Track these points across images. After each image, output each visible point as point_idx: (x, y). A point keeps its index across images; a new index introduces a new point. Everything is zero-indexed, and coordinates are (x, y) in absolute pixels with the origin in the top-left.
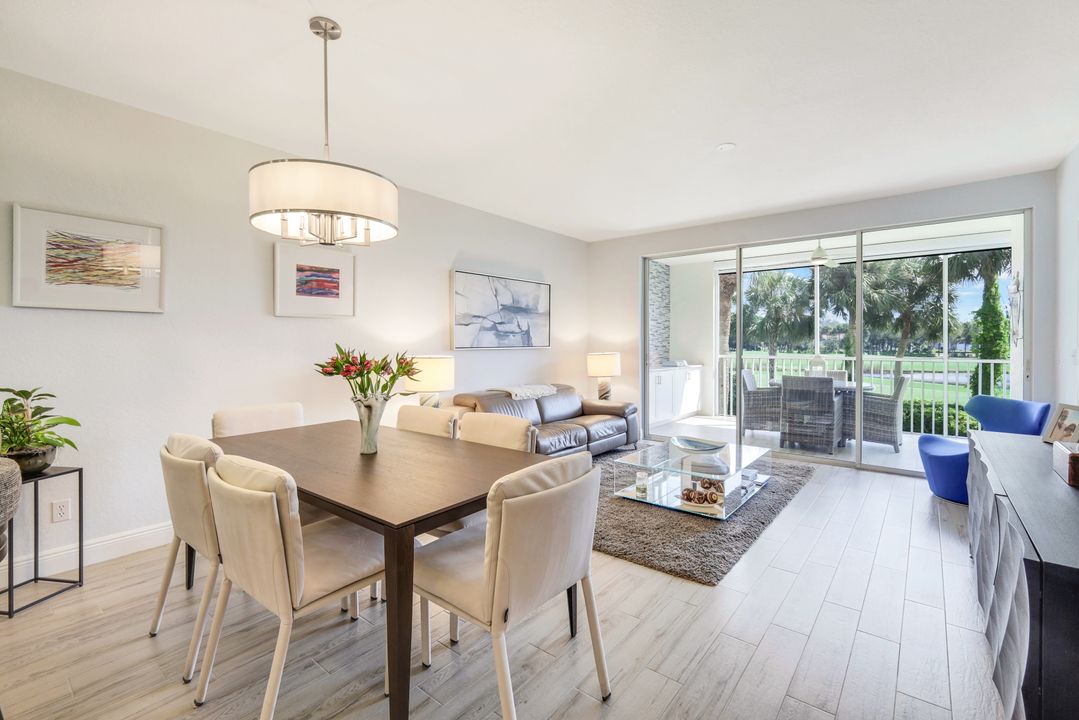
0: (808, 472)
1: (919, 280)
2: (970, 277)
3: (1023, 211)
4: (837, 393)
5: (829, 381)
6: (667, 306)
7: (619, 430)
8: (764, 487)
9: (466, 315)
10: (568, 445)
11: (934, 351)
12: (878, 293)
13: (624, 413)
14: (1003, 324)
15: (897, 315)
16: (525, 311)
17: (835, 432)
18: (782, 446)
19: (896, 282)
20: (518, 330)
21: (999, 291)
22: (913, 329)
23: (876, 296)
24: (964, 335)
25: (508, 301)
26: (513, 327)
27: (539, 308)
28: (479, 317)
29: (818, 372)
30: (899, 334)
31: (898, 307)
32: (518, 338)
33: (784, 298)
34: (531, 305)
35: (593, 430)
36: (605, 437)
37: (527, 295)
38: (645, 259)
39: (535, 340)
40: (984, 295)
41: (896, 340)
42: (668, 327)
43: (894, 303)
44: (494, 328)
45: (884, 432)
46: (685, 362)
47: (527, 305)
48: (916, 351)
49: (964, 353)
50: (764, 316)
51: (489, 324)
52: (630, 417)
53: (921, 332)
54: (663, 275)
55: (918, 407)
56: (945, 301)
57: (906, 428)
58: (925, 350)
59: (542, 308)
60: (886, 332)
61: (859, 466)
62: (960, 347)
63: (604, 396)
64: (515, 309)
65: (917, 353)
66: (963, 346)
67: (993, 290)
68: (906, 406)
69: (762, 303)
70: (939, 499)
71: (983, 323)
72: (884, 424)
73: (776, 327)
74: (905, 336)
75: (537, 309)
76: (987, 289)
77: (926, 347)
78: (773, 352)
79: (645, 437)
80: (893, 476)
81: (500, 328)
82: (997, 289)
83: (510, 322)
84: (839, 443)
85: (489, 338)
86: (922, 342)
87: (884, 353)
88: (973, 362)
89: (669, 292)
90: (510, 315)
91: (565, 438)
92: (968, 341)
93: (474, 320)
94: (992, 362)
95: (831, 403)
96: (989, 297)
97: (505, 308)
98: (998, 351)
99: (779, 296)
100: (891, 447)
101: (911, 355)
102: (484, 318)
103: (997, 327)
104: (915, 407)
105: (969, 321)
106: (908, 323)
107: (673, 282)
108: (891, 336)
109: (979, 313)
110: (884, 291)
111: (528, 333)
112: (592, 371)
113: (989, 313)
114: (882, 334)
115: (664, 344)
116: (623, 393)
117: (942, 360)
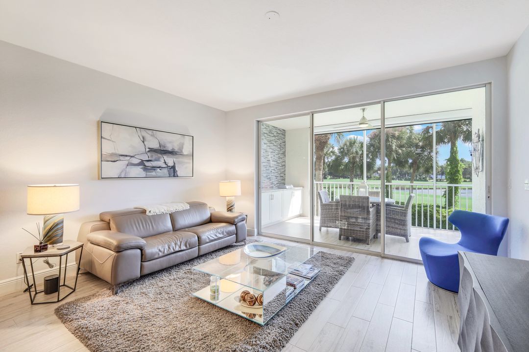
0: (349, 262)
1: (421, 144)
2: (444, 142)
3: (485, 85)
4: (373, 206)
5: (368, 198)
6: (284, 154)
7: (230, 234)
8: (314, 279)
9: (112, 155)
10: (177, 249)
11: (428, 178)
12: (401, 150)
13: (234, 222)
14: (459, 165)
15: (410, 161)
16: (172, 153)
17: (370, 230)
18: (340, 239)
19: (410, 143)
20: (164, 166)
21: (458, 149)
22: (418, 168)
23: (400, 151)
24: (441, 172)
25: (155, 146)
26: (161, 163)
27: (183, 151)
28: (127, 156)
29: (363, 192)
30: (412, 171)
31: (411, 157)
32: (165, 171)
33: (357, 152)
34: (176, 149)
35: (204, 237)
36: (215, 240)
37: (171, 142)
38: (258, 121)
39: (180, 172)
40: (451, 151)
41: (411, 173)
42: (284, 165)
43: (409, 155)
44: (142, 163)
45: (400, 229)
46: (292, 186)
47: (173, 149)
48: (420, 179)
49: (441, 180)
50: (347, 161)
51: (135, 161)
52: (239, 224)
53: (421, 170)
54: (281, 135)
55: (420, 206)
56: (433, 154)
57: (414, 224)
58: (424, 178)
59: (186, 150)
60: (406, 170)
61: (383, 255)
62: (439, 177)
63: (230, 209)
64: (163, 151)
65: (420, 180)
66: (440, 176)
67: (455, 148)
68: (414, 207)
69: (346, 154)
70: (433, 286)
71: (450, 164)
72: (400, 224)
73: (353, 167)
74: (414, 172)
75: (182, 151)
76: (452, 148)
77: (424, 176)
78: (352, 181)
79: (259, 234)
80: (403, 263)
81: (147, 164)
82: (457, 148)
83: (158, 160)
84: (374, 236)
85: (138, 171)
86: (423, 174)
87: (406, 180)
88: (445, 184)
89: (285, 145)
90: (155, 156)
91: (176, 244)
92: (442, 174)
93: (122, 158)
94: (453, 185)
95: (368, 212)
96: (453, 152)
97: (152, 150)
98: (457, 179)
99: (354, 151)
100: (404, 238)
101: (418, 181)
102: (132, 157)
103: (457, 167)
104: (418, 207)
105: (443, 164)
106: (415, 165)
107: (287, 139)
108: (409, 172)
109: (448, 160)
110: (404, 149)
111: (173, 167)
112: (223, 193)
113: (453, 160)
114: (405, 171)
115: (282, 175)
116: (244, 207)
117: (431, 183)
